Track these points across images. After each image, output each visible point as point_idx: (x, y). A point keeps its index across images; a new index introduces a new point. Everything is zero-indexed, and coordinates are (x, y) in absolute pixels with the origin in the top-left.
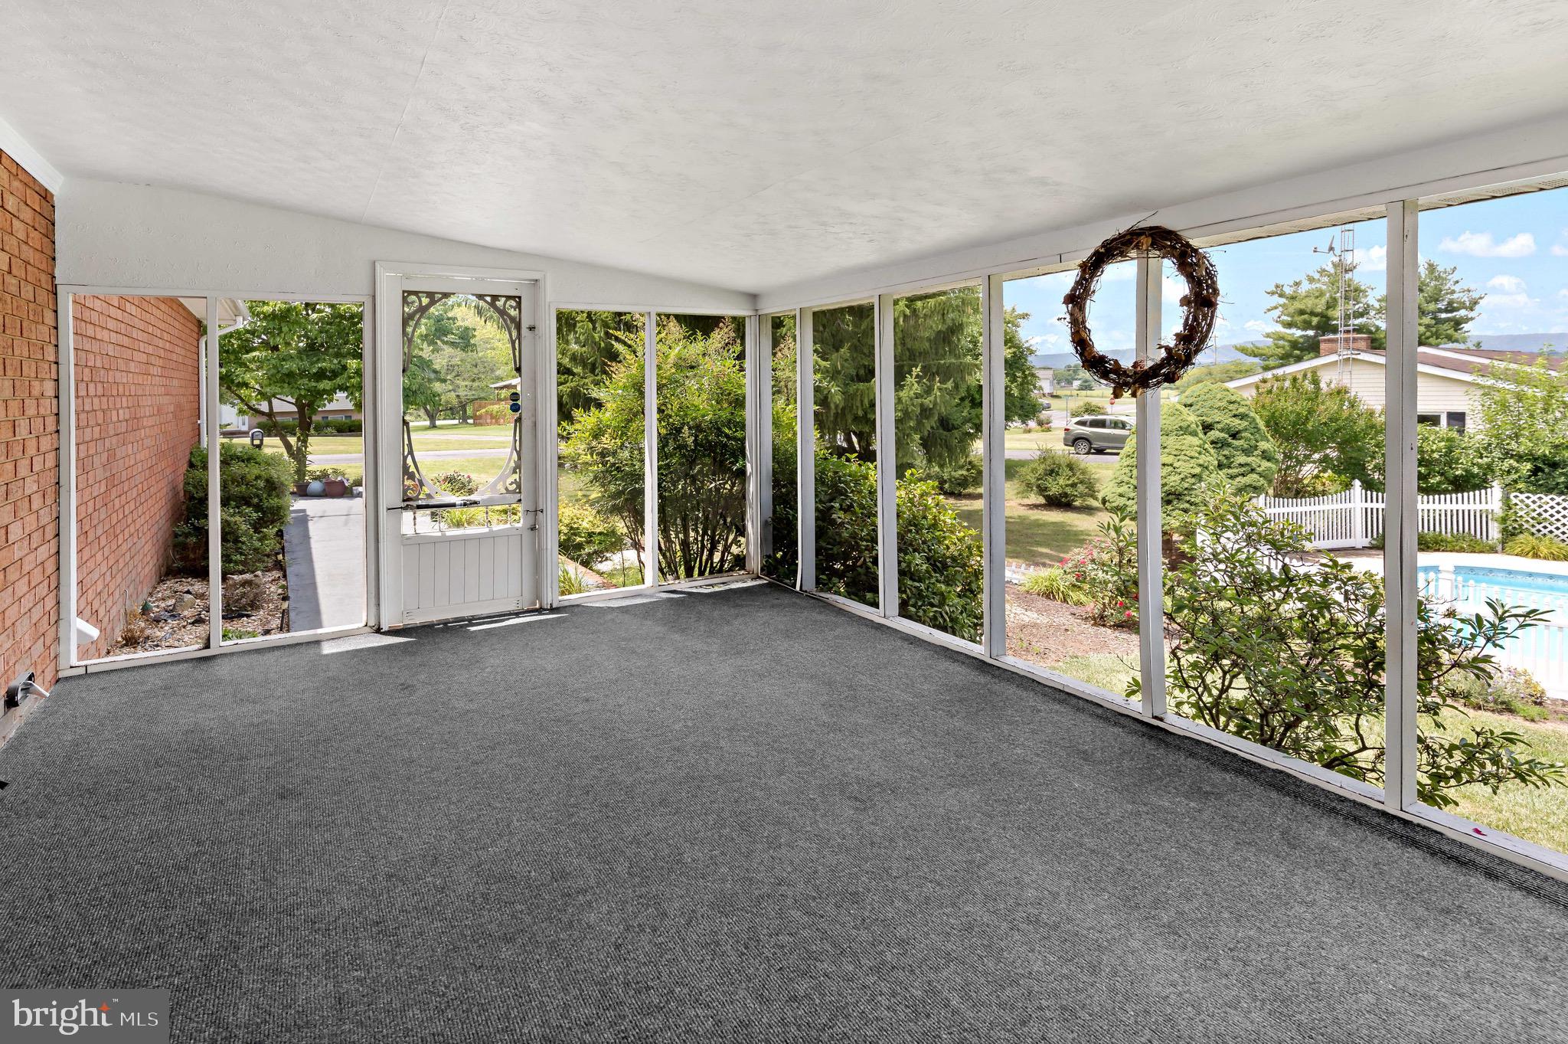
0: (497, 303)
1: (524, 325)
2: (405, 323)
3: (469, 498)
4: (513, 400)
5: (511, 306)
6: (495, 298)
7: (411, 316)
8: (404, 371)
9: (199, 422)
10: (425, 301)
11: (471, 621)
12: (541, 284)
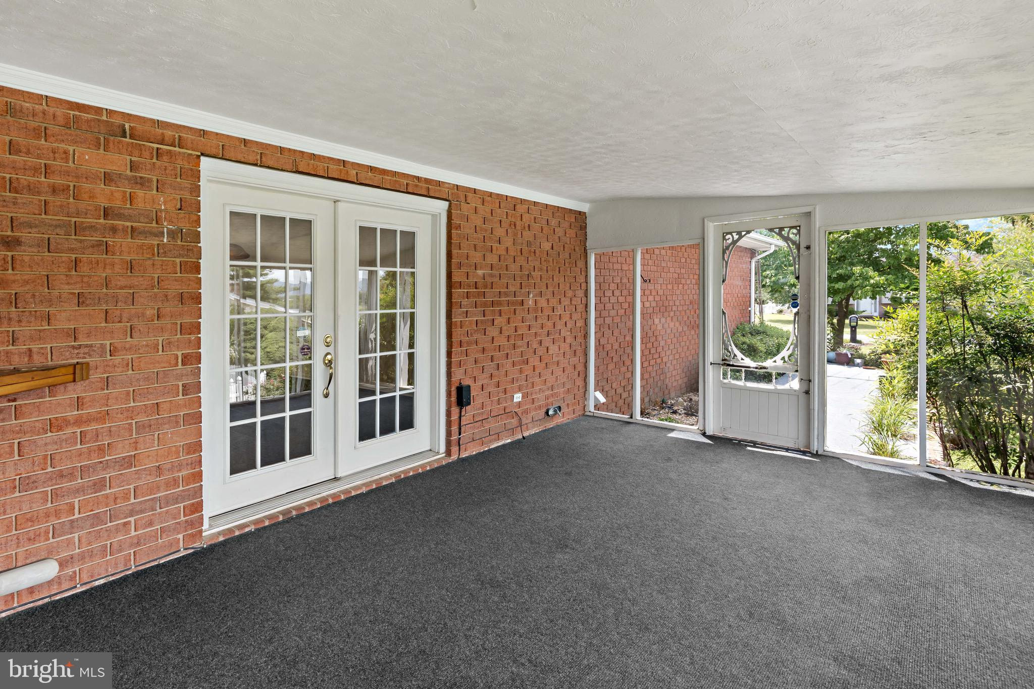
0: (783, 233)
1: (803, 246)
2: (724, 252)
3: (760, 364)
4: (793, 300)
5: (793, 234)
6: (781, 229)
7: (727, 248)
8: (723, 281)
9: (749, 309)
10: (736, 237)
11: (755, 444)
12: (812, 215)
